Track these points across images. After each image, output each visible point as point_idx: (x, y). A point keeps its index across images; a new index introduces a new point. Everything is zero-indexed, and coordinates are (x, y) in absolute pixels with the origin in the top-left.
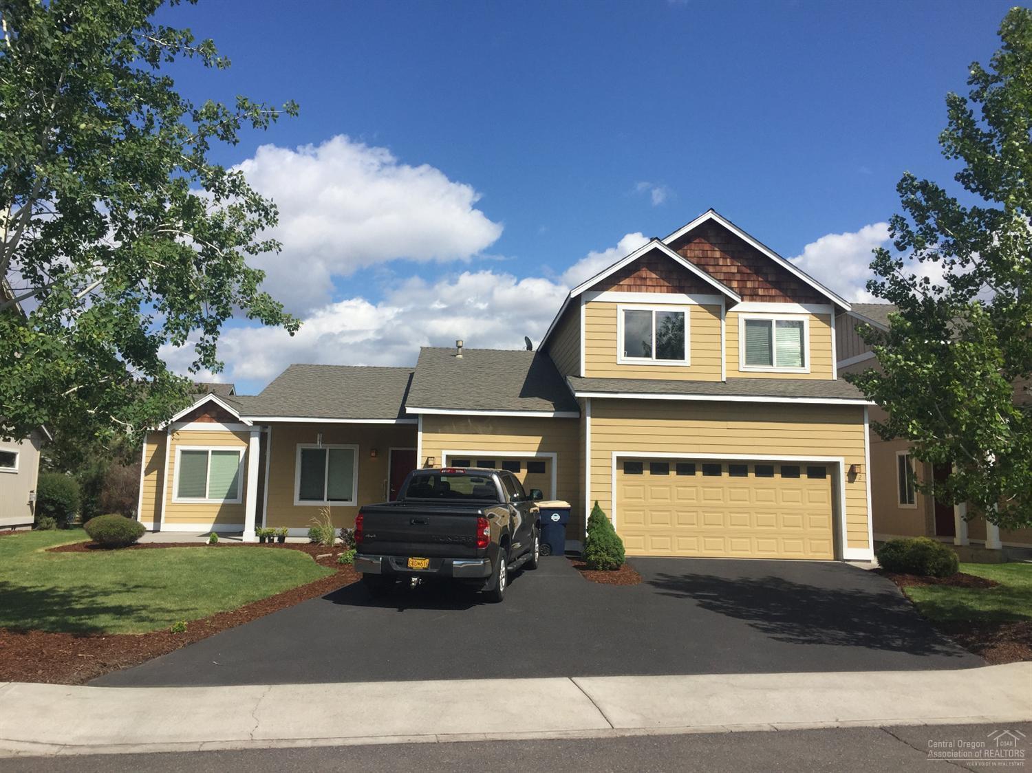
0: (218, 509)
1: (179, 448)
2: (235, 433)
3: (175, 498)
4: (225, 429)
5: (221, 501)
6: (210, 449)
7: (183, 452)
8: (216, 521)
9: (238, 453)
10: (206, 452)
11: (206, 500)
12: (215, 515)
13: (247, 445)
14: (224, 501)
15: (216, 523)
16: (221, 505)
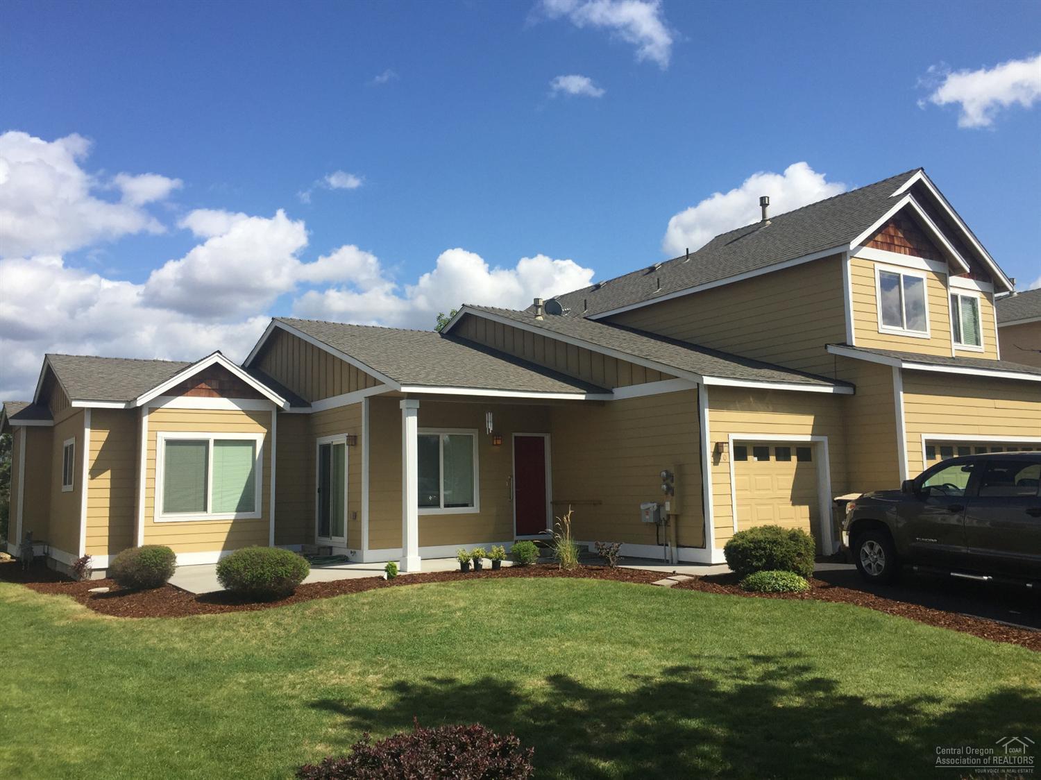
0: (227, 528)
1: (163, 436)
2: (249, 413)
3: (160, 516)
4: (234, 407)
5: (232, 516)
6: (212, 437)
7: (170, 443)
8: (225, 545)
9: (252, 443)
10: (205, 443)
11: (209, 515)
12: (224, 537)
13: (266, 431)
14: (236, 516)
15: (224, 549)
16: (232, 522)
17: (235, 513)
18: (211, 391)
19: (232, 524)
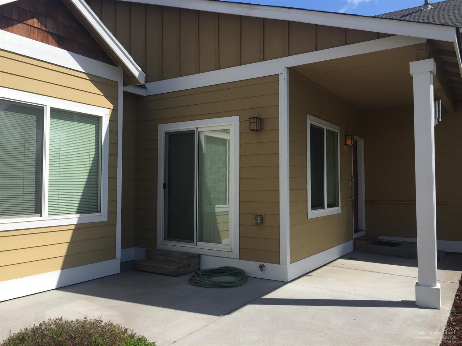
0: (67, 237)
5: (73, 219)
6: (49, 103)
9: (97, 120)
11: (44, 220)
12: (63, 250)
13: (112, 106)
14: (79, 219)
15: (64, 267)
16: (73, 227)
17: (78, 216)
18: (46, 34)
19: (75, 230)
